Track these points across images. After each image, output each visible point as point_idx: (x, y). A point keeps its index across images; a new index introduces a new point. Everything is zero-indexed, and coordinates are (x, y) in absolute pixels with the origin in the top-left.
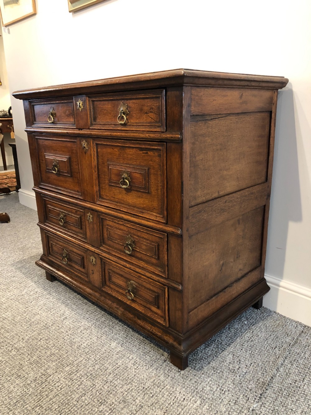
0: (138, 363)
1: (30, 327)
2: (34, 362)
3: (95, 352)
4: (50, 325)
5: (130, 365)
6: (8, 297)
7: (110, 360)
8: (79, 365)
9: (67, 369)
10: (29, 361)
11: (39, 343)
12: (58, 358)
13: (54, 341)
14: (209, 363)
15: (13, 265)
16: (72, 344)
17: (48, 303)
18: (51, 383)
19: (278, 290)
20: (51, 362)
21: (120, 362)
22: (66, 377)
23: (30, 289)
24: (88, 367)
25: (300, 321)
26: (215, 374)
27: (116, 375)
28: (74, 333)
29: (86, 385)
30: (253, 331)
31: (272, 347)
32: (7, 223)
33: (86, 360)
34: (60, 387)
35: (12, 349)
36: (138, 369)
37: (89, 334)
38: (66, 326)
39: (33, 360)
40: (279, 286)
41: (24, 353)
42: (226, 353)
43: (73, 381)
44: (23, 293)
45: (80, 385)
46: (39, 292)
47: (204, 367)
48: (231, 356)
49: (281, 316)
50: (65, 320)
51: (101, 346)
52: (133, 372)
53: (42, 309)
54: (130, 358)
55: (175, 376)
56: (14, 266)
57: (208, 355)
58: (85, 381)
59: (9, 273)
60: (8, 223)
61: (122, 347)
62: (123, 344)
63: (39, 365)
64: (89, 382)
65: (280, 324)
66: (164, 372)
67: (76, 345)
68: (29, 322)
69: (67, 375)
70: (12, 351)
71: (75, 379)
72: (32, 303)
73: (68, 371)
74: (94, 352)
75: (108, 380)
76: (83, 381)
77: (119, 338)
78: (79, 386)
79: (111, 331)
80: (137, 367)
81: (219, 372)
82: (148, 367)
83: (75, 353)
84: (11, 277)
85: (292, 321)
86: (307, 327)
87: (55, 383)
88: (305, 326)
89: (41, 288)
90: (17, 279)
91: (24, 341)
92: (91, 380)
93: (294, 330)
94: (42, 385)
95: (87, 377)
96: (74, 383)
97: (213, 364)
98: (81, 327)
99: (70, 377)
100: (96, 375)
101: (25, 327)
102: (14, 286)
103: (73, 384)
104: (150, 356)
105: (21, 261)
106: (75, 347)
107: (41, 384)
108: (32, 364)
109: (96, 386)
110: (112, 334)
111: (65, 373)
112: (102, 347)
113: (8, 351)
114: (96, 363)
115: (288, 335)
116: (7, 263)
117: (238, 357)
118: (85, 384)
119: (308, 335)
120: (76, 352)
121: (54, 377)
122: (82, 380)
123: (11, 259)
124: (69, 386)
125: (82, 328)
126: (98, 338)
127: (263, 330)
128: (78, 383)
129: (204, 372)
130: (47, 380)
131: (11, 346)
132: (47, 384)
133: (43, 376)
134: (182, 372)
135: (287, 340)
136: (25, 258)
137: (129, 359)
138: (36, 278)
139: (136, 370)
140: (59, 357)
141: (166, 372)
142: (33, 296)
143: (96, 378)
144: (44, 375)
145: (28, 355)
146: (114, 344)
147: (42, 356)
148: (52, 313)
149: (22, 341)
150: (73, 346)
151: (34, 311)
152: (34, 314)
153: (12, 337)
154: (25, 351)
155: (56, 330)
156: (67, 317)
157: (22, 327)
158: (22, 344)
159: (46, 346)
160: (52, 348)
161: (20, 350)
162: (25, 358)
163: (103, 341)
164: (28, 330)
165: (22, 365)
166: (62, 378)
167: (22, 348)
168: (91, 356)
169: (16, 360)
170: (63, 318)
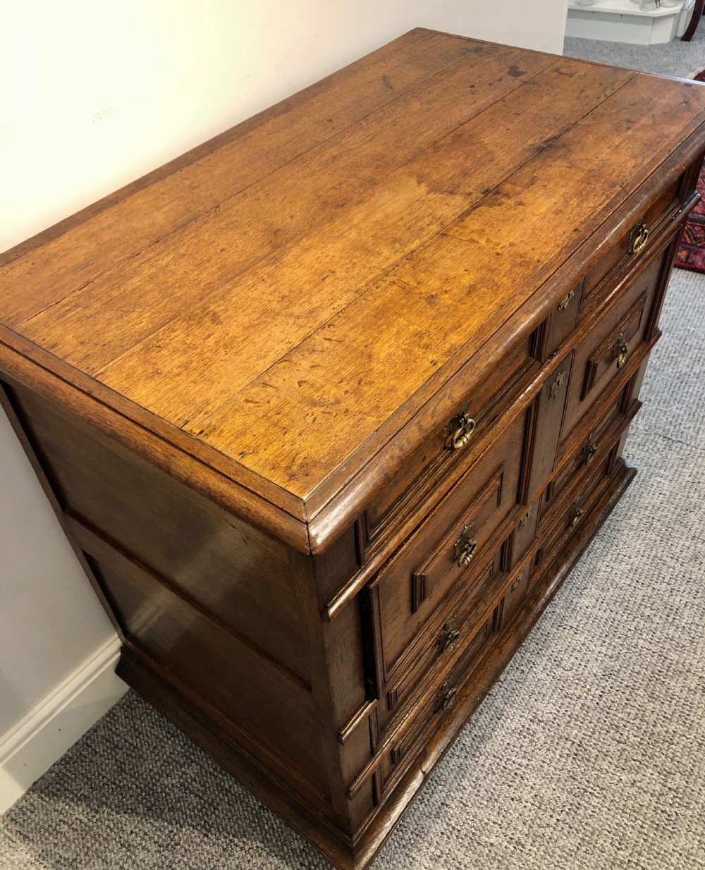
1: (590, 790)
3: (616, 625)
7: (626, 597)
8: (658, 640)
9: (674, 656)
10: (687, 734)
11: (632, 739)
12: (656, 683)
13: (614, 712)
20: (671, 691)
24: (655, 626)
28: (577, 681)
29: (692, 616)
33: (640, 634)
35: (670, 789)
38: (560, 707)
39: (681, 727)
43: (694, 638)
46: (433, 849)
58: (685, 621)
63: (688, 708)
70: (675, 787)
76: (686, 624)
83: (631, 658)
91: (638, 777)
99: (688, 645)
101: (594, 801)
109: (687, 602)
112: (599, 618)
122: (685, 626)
126: (575, 633)
128: (695, 629)
137: (612, 571)
140: (653, 683)
145: (673, 744)
146: (585, 601)
147: (664, 714)
148: (525, 762)
149: (638, 784)
150: (616, 669)
151: (526, 814)
152: (539, 808)
153: (635, 814)
154: (663, 757)
155: (580, 724)
156: (530, 717)
157: (598, 811)
158: (649, 775)
159: (635, 722)
160: (637, 706)
161: (667, 769)
162: (682, 746)
163: (583, 622)
164: (602, 789)
165: (700, 742)
166: (696, 656)
167: (658, 769)
168: (630, 630)
169: (695, 761)
170: (534, 727)
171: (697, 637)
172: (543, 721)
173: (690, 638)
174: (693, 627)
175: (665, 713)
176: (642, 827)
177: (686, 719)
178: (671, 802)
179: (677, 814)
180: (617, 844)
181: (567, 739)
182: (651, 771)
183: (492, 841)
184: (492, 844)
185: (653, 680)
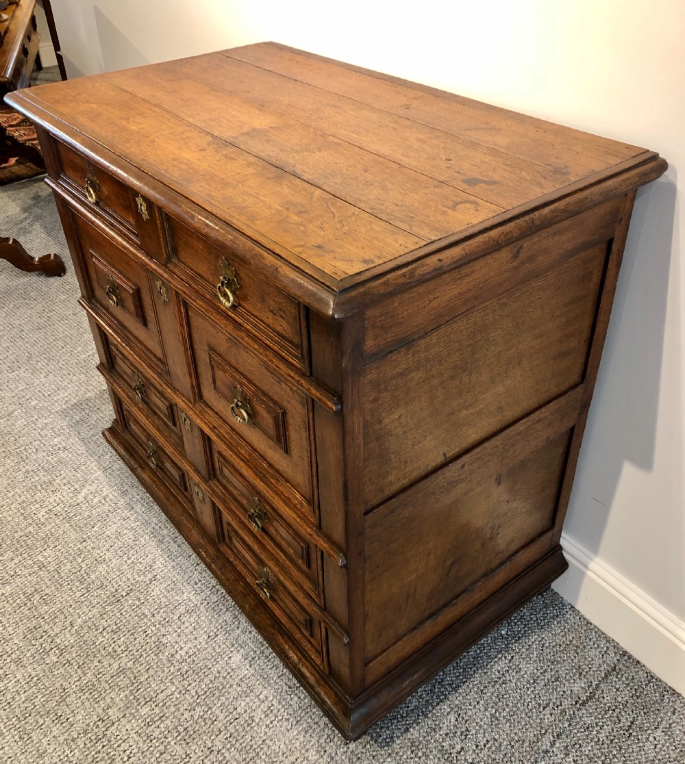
0: (275, 711)
1: (86, 595)
2: (86, 687)
3: (200, 674)
4: (124, 594)
5: (259, 714)
6: (50, 507)
7: (224, 698)
8: (167, 704)
9: (145, 711)
10: (78, 683)
11: (101, 639)
12: (131, 681)
13: (127, 636)
14: (407, 730)
15: (64, 413)
16: (160, 647)
17: (126, 531)
18: (112, 743)
19: (583, 574)
20: (117, 690)
21: (242, 705)
22: (139, 731)
23: (93, 488)
24: (182, 710)
25: (616, 640)
26: (411, 758)
27: (230, 737)
28: (167, 619)
29: (173, 754)
30: (512, 657)
31: (539, 705)
32: (60, 276)
33: (181, 692)
34: (128, 752)
35: (52, 649)
36: (271, 726)
37: (193, 625)
38: (154, 599)
39: (85, 682)
40: (586, 567)
41: (72, 662)
42: (445, 707)
43: (151, 741)
44: (80, 498)
45: (163, 753)
46: (111, 497)
47: (395, 739)
48: (452, 717)
49: (582, 617)
50: (153, 582)
51: (213, 660)
52: (261, 733)
53: (113, 548)
54: (261, 697)
55: (336, 754)
56: (66, 416)
57: (410, 709)
58: (172, 743)
59: (55, 438)
60: (62, 278)
61: (250, 666)
62: (253, 658)
63: (96, 696)
64: (180, 746)
65: (574, 642)
66: (318, 741)
67: (166, 654)
68: (85, 580)
69: (142, 725)
70: (50, 653)
71: (155, 738)
72: (95, 529)
73: (145, 716)
74: (197, 674)
75: (214, 748)
76: (169, 742)
77: (248, 642)
78: (161, 754)
79: (236, 623)
80: (272, 723)
81: (420, 754)
82: (290, 725)
83: (163, 672)
84: (59, 449)
85: (602, 635)
86: (626, 658)
87: (120, 742)
88: (625, 653)
89: (114, 488)
90: (70, 455)
91: (73, 631)
92: (184, 743)
93: (597, 661)
94: (97, 745)
95: (177, 734)
96: (153, 746)
97: (414, 733)
98: (180, 604)
99: (147, 731)
100: (195, 732)
101: (78, 594)
102: (64, 478)
103: (151, 749)
104: (299, 698)
105: (81, 404)
106: (164, 658)
107: (95, 741)
108: (84, 691)
109: (190, 758)
110: (238, 632)
111: (140, 721)
112: (215, 663)
113: (43, 652)
114: (198, 701)
115: (581, 674)
116: (54, 407)
117: (466, 721)
118: (172, 751)
119: (624, 679)
120: (165, 669)
121: (119, 727)
122: (167, 741)
123: (62, 395)
124: (143, 753)
125: (182, 609)
126: (209, 637)
127: (534, 657)
129: (392, 752)
130: (106, 734)
131: (50, 640)
132: (105, 744)
133: (100, 723)
134: (352, 746)
135: (576, 688)
136: (89, 394)
137: (259, 700)
138: (108, 457)
139: (267, 730)
140: (132, 678)
141: (322, 741)
142: (98, 510)
143: (194, 739)
144: (103, 721)
145: (78, 667)
146: (237, 658)
147: (103, 673)
148: (129, 562)
149: (69, 628)
150: (160, 654)
151: (97, 551)
152: (96, 560)
153: (53, 617)
154: (74, 655)
155: (133, 608)
156: (158, 576)
157: (71, 594)
158: (70, 639)
159: (111, 648)
160: (122, 655)
161: (65, 654)
162: (72, 673)
163: (217, 648)
164: (82, 602)
165: (66, 691)
166: (134, 731)
167: (69, 647)
168: (190, 685)
169: (56, 678)
170: (150, 576)
171: (150, 745)
172: (150, 583)
173: (152, 737)
174: (162, 748)
175: (103, 675)
176: (43, 618)
177: (89, 690)
178: (44, 645)
179: (34, 645)
180: (45, 597)
181: (128, 594)
182: (71, 641)
183: (96, 527)
184: (93, 527)
185: (135, 679)
